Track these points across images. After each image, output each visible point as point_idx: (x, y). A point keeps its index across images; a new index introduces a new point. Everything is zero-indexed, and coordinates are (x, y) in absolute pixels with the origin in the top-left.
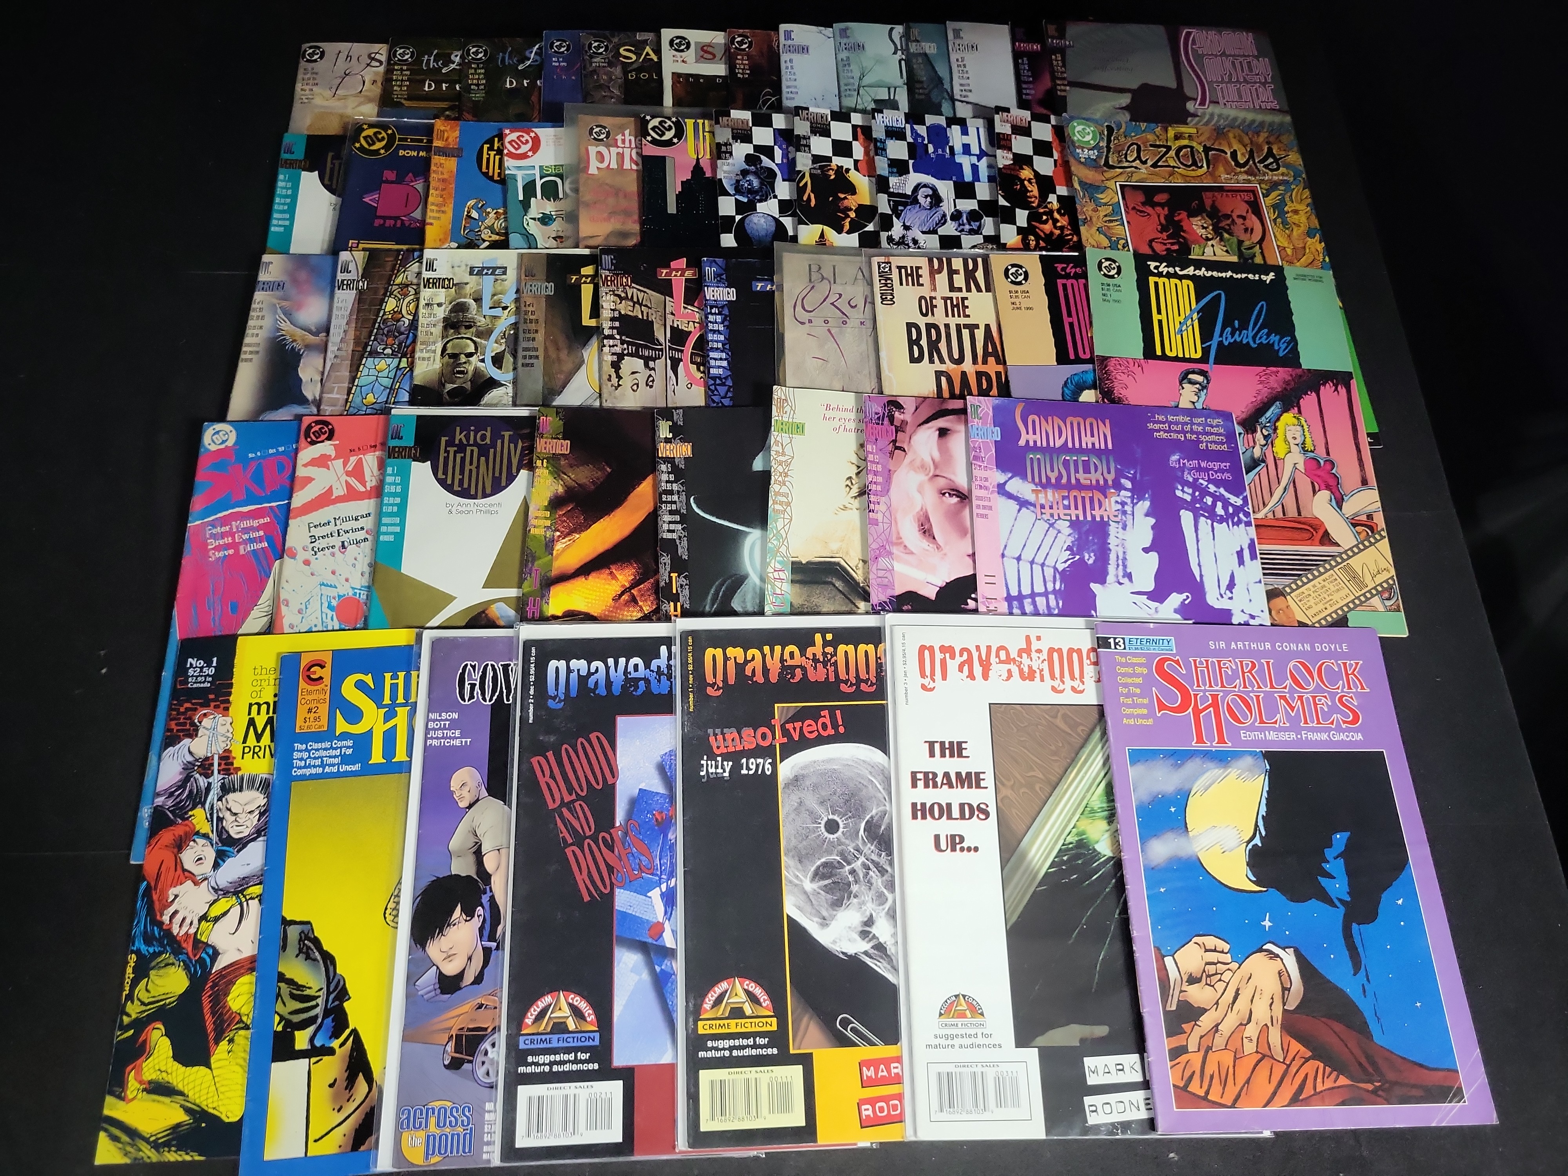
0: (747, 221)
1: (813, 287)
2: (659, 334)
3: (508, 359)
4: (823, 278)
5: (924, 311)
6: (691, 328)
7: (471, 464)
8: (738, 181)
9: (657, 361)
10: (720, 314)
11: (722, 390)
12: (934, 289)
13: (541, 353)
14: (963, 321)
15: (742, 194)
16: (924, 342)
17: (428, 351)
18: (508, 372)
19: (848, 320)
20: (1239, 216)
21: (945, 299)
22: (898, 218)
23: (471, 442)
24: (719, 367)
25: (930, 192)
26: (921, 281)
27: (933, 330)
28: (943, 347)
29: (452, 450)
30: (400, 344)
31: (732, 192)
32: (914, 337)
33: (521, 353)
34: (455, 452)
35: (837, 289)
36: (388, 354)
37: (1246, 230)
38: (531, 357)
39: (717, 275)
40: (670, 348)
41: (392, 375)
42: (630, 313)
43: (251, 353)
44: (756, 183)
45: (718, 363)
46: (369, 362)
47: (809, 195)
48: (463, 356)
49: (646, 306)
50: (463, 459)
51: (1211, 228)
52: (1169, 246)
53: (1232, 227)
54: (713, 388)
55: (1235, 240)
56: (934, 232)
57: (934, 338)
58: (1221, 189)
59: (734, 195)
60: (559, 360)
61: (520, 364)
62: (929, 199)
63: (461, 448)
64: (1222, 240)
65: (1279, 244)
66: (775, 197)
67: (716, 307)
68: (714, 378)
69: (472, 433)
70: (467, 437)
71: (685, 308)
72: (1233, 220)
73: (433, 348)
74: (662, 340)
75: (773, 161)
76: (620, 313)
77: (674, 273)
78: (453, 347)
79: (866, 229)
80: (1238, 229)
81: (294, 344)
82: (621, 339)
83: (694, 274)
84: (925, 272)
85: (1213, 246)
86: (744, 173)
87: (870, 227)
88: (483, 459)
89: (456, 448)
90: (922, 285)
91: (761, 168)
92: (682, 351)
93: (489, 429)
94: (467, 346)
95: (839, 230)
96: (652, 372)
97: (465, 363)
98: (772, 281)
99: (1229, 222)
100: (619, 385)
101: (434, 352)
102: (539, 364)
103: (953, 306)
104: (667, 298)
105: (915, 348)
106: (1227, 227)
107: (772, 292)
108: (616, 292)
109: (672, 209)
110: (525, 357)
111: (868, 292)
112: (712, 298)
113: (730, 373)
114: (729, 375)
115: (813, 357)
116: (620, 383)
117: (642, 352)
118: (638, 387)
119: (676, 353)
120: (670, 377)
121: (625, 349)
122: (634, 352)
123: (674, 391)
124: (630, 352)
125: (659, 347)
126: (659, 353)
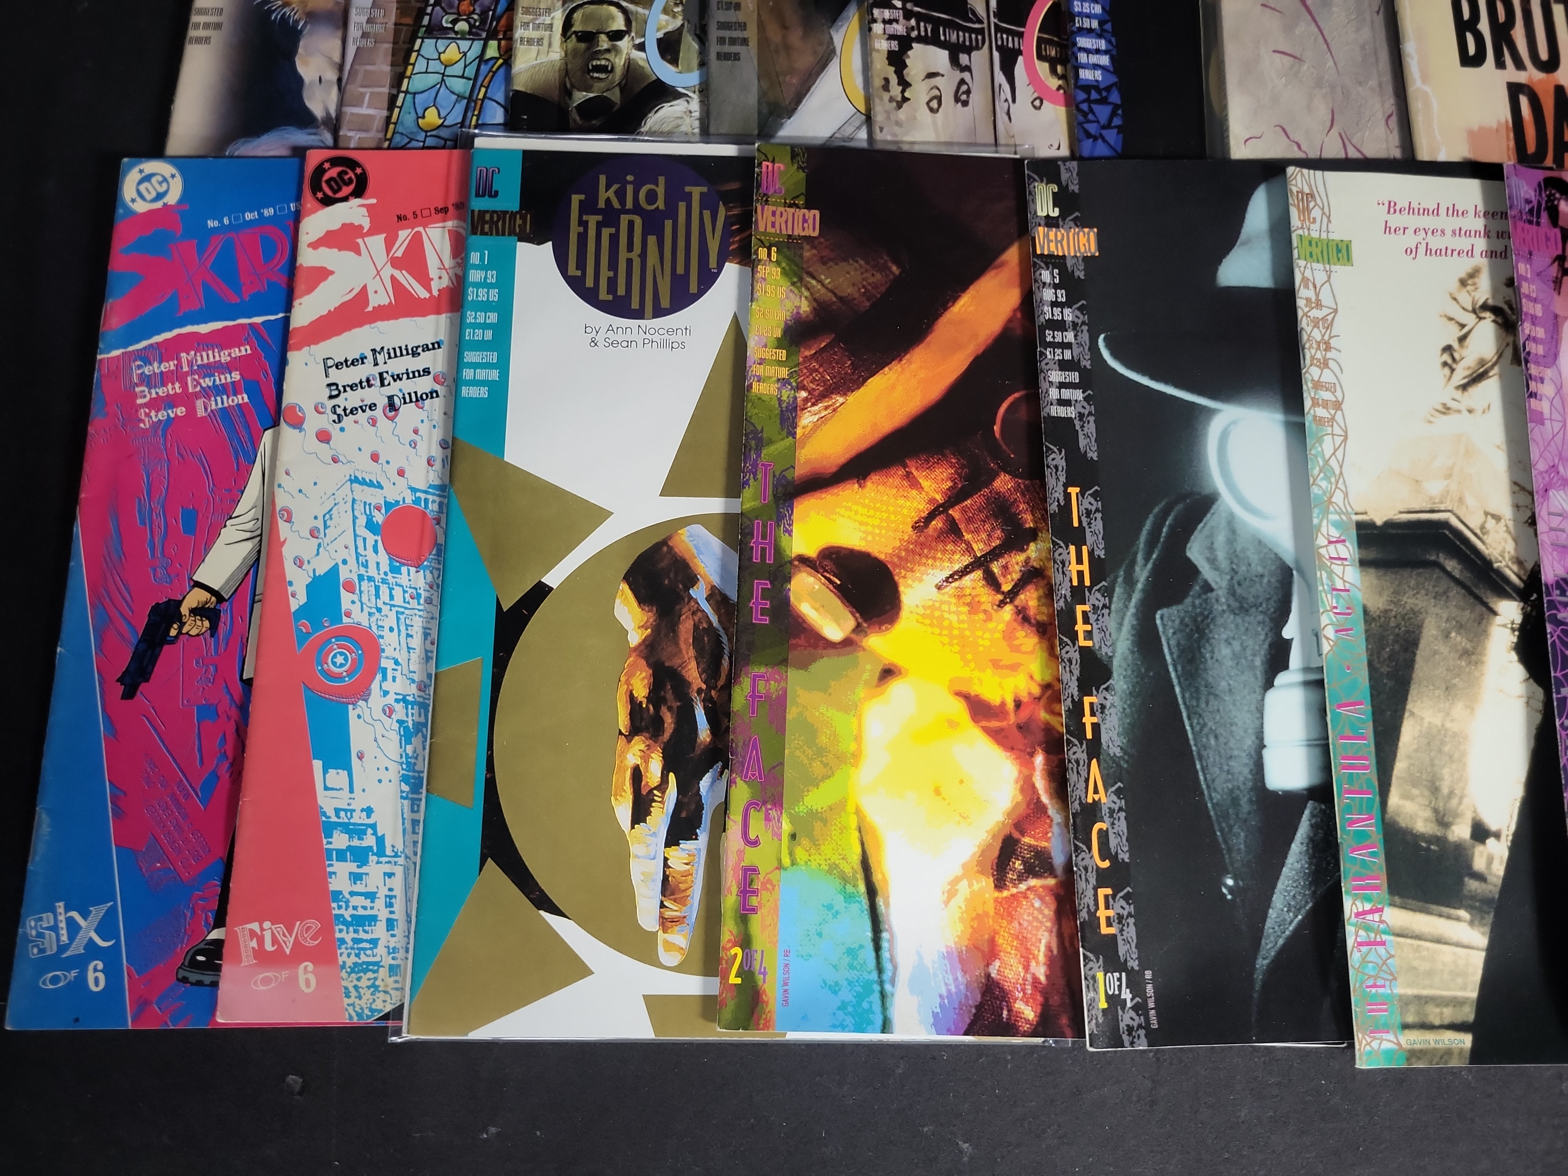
3: (690, 46)
7: (630, 248)
9: (974, 54)
11: (1103, 112)
13: (752, 33)
16: (1484, 26)
17: (537, 27)
18: (689, 70)
23: (629, 205)
24: (1096, 67)
28: (1519, 34)
29: (593, 220)
30: (483, 14)
32: (1466, 15)
33: (714, 33)
34: (600, 226)
36: (462, 33)
38: (733, 41)
40: (998, 29)
41: (470, 72)
43: (207, 26)
45: (1094, 59)
46: (428, 46)
48: (603, 37)
50: (614, 240)
54: (1085, 107)
57: (1502, 18)
60: (787, 47)
61: (713, 56)
63: (610, 217)
68: (1087, 88)
69: (630, 189)
70: (621, 195)
73: (548, 20)
74: (981, 11)
78: (586, 19)
81: (287, 10)
82: (904, 8)
88: (652, 240)
89: (600, 218)
92: (1021, 35)
93: (662, 180)
94: (612, 17)
96: (966, 76)
97: (608, 51)
100: (905, 100)
101: (551, 26)
102: (750, 54)
105: (1470, 39)
110: (721, 41)
113: (1113, 79)
114: (1114, 84)
115: (1274, 51)
116: (907, 95)
117: (945, 35)
118: (940, 104)
119: (1010, 38)
120: (1000, 86)
121: (913, 28)
122: (929, 34)
123: (1008, 114)
124: (923, 34)
125: (977, 26)
126: (977, 38)
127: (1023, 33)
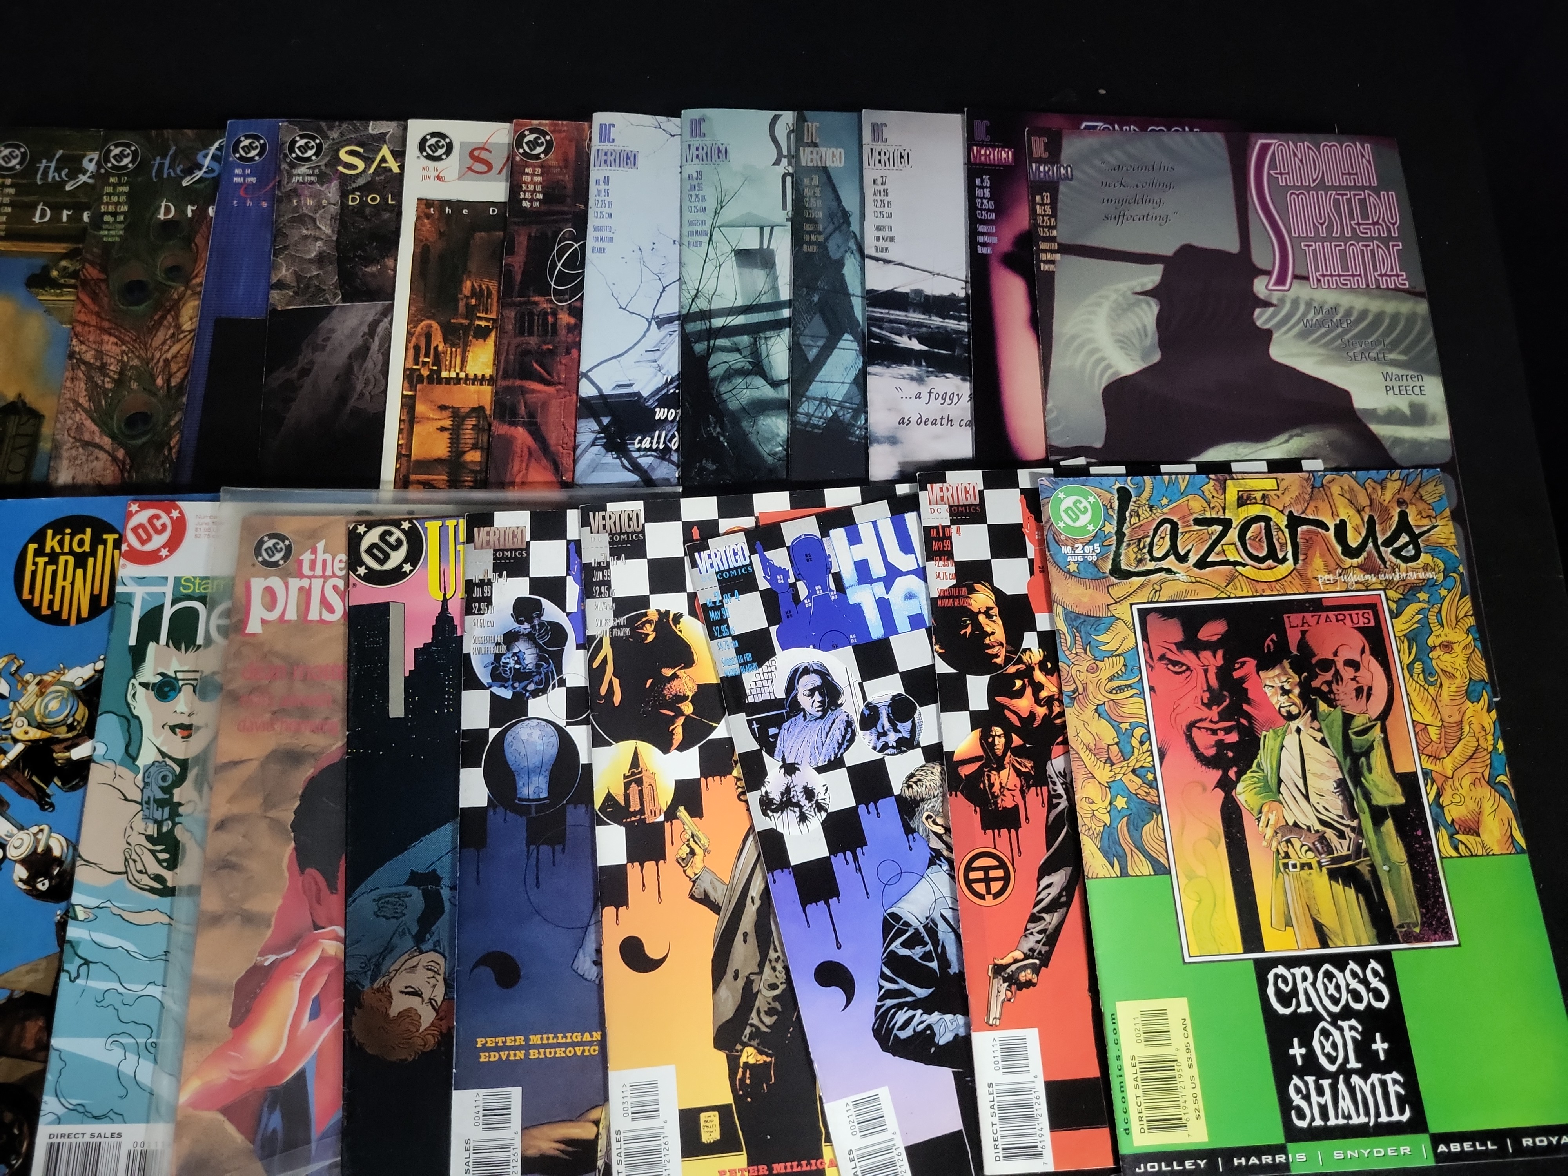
0: (509, 738)
8: (498, 657)
15: (503, 683)
20: (1350, 663)
22: (772, 754)
25: (817, 680)
31: (486, 680)
37: (1359, 691)
44: (530, 656)
47: (611, 684)
51: (1297, 691)
52: (1221, 735)
53: (1334, 686)
55: (1337, 716)
56: (838, 766)
58: (1316, 606)
59: (490, 686)
62: (817, 697)
64: (1314, 717)
65: (1417, 717)
66: (562, 682)
72: (1337, 672)
75: (563, 607)
79: (714, 735)
80: (1345, 692)
85: (1298, 731)
86: (510, 638)
91: (542, 624)
95: (665, 747)
99: (1329, 676)
106: (1325, 688)
109: (396, 707)
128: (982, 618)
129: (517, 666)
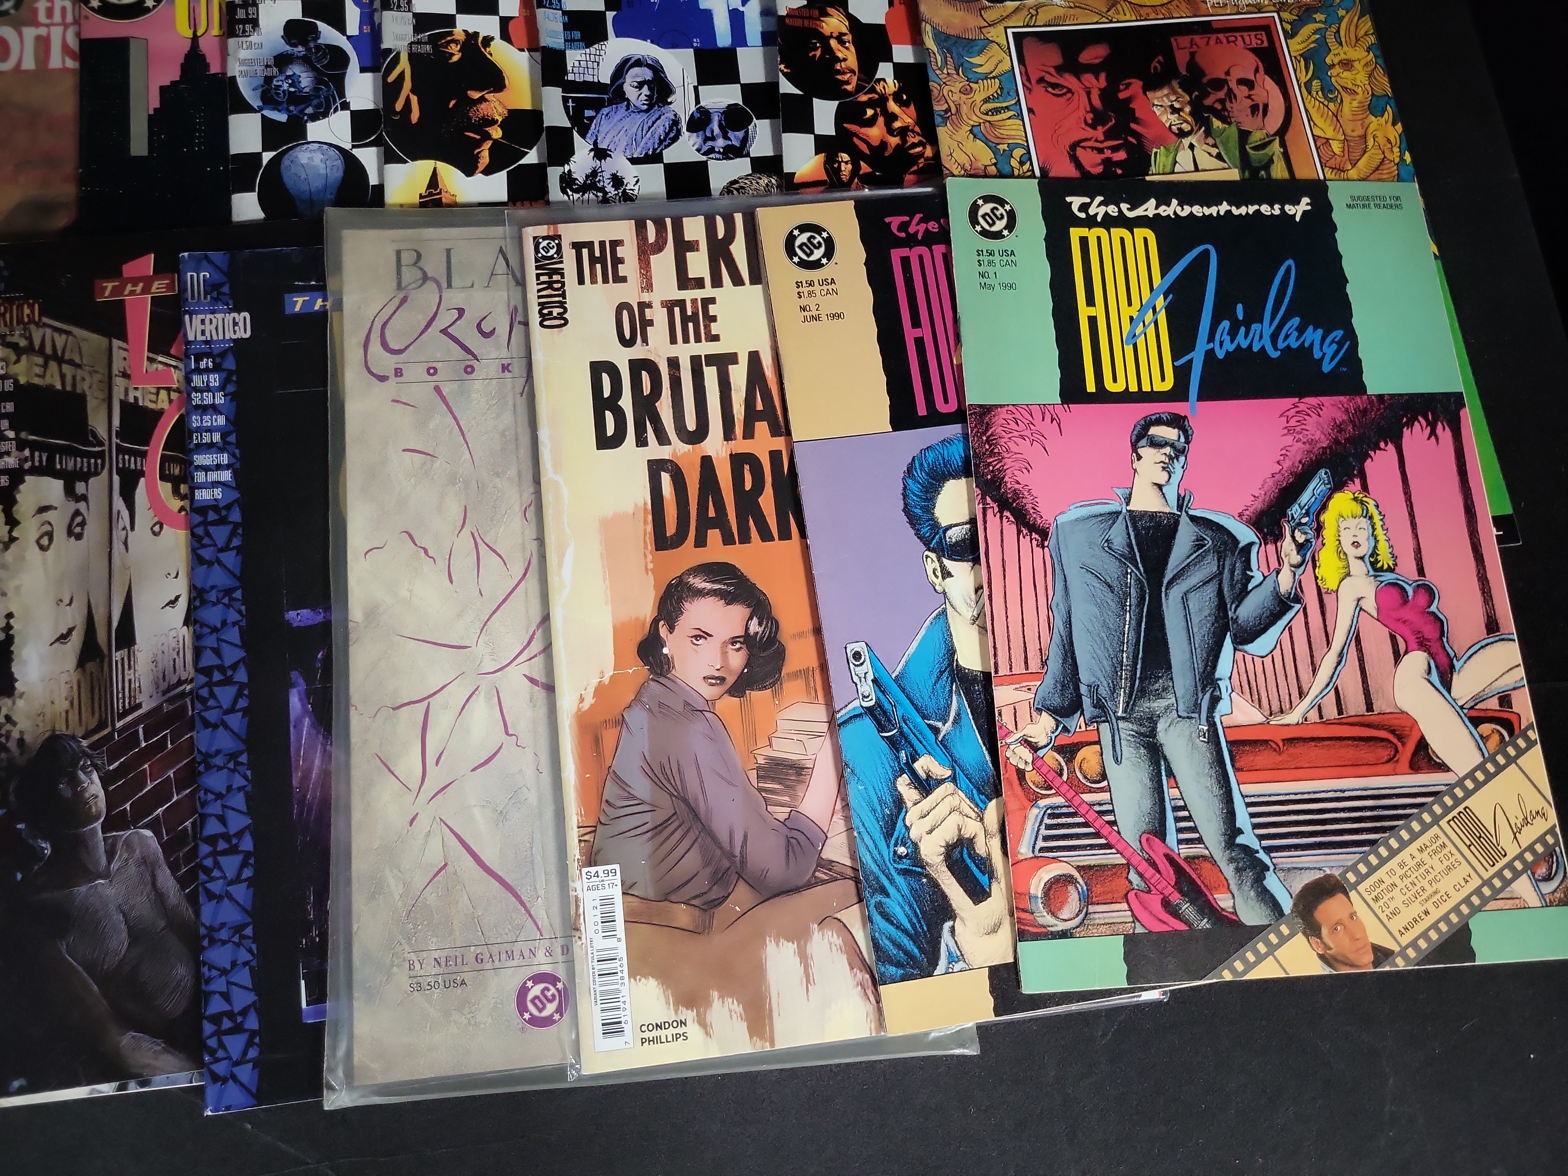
0: (286, 162)
1: (404, 300)
2: (98, 423)
4: (425, 278)
5: (627, 335)
6: (163, 402)
8: (268, 80)
9: (92, 481)
10: (216, 369)
12: (648, 286)
14: (705, 348)
15: (275, 105)
16: (626, 402)
19: (474, 363)
20: (1241, 82)
21: (669, 306)
22: (583, 135)
24: (215, 484)
25: (648, 74)
26: (622, 270)
27: (645, 375)
28: (664, 407)
31: (256, 103)
32: (607, 393)
35: (455, 298)
37: (1254, 109)
39: (212, 287)
40: (120, 450)
42: (37, 381)
44: (306, 81)
45: (213, 476)
47: (408, 100)
49: (71, 362)
51: (1188, 109)
52: (1108, 153)
53: (1228, 104)
54: (203, 530)
55: (1233, 131)
56: (654, 158)
57: (647, 389)
58: (1206, 28)
59: (260, 109)
62: (645, 90)
64: (1208, 133)
65: (1317, 132)
66: (345, 106)
67: (208, 355)
68: (201, 510)
71: (151, 360)
72: (1230, 90)
74: (102, 433)
75: (342, 30)
76: (16, 382)
77: (129, 287)
79: (524, 161)
80: (1240, 109)
82: (17, 439)
83: (170, 287)
84: (629, 252)
85: (1192, 147)
86: (282, 61)
87: (532, 157)
90: (624, 279)
91: (319, 47)
92: (144, 455)
95: (469, 170)
96: (82, 506)
98: (322, 289)
99: (1221, 94)
100: (13, 539)
103: (685, 319)
104: (116, 343)
105: (609, 415)
106: (1218, 106)
107: (323, 315)
108: (9, 339)
109: (139, 146)
111: (517, 300)
112: (200, 338)
113: (236, 495)
114: (236, 501)
115: (404, 450)
116: (15, 534)
117: (61, 463)
118: (51, 540)
119: (133, 459)
120: (119, 512)
121: (26, 460)
122: (44, 464)
123: (126, 543)
124: (37, 464)
125: (97, 449)
126: (96, 464)
127: (146, 452)
128: (833, 43)
129: (292, 89)
